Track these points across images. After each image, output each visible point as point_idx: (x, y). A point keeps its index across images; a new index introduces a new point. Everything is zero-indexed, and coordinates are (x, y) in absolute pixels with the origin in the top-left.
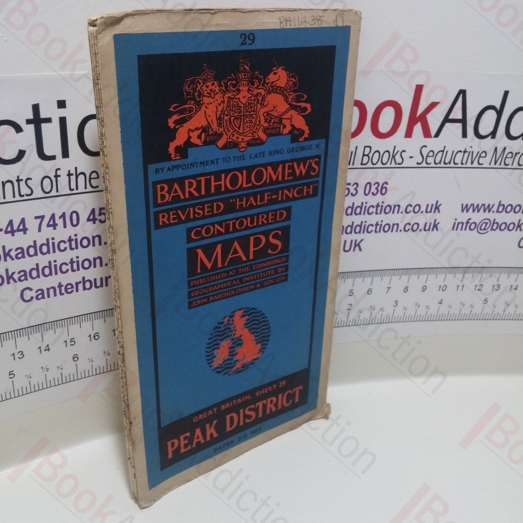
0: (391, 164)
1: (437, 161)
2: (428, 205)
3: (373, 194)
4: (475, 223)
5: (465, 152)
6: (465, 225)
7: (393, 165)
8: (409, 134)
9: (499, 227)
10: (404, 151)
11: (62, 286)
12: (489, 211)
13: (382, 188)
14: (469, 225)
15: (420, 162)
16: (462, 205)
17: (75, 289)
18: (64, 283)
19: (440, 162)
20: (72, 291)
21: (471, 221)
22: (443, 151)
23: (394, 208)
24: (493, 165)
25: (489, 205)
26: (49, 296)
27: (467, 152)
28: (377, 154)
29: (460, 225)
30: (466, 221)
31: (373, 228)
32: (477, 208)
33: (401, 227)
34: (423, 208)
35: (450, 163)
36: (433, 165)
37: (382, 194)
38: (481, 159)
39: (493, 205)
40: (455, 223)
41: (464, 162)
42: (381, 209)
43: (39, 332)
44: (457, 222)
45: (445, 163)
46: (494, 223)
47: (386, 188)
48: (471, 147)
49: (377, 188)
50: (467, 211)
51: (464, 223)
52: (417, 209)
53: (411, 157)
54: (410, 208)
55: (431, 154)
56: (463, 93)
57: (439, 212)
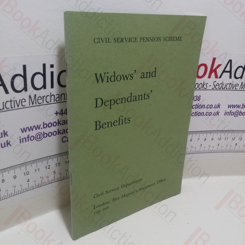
1: (220, 88)
2: (215, 105)
3: (195, 100)
4: (233, 112)
6: (229, 113)
7: (203, 89)
8: (210, 77)
9: (242, 114)
10: (208, 83)
12: (239, 108)
13: (198, 98)
14: (231, 113)
15: (213, 88)
16: (229, 105)
19: (221, 88)
21: (231, 112)
22: (222, 84)
23: (203, 106)
24: (241, 89)
25: (239, 105)
27: (231, 84)
28: (197, 85)
29: (228, 113)
31: (194, 114)
32: (234, 106)
33: (205, 114)
34: (214, 106)
35: (224, 88)
36: (218, 89)
37: (198, 100)
38: (236, 87)
39: (240, 105)
40: (225, 112)
41: (230, 88)
42: (197, 106)
44: (226, 112)
45: (223, 88)
46: (240, 113)
47: (200, 98)
48: (233, 82)
49: (196, 98)
50: (230, 108)
51: (229, 112)
52: (211, 106)
53: (210, 86)
54: (208, 106)
55: (218, 85)
56: (230, 61)
57: (219, 108)
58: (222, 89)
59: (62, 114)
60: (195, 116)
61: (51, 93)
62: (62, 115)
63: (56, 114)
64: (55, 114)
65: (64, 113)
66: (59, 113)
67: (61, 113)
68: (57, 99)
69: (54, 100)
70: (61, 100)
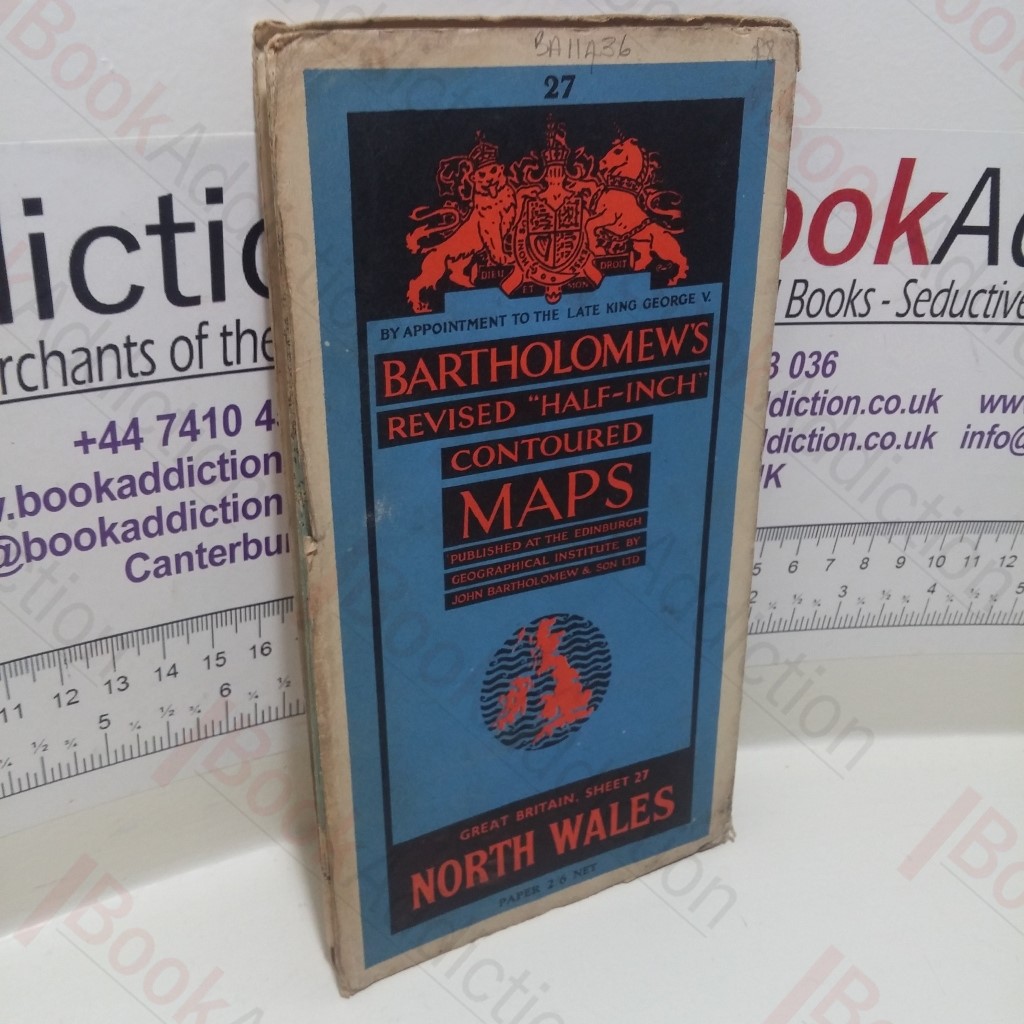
0: (845, 315)
1: (937, 310)
2: (914, 398)
3: (808, 374)
4: (1006, 433)
5: (993, 292)
6: (986, 437)
7: (850, 317)
8: (882, 257)
10: (873, 290)
11: (205, 550)
13: (826, 363)
14: (994, 437)
15: (902, 312)
16: (983, 397)
17: (227, 557)
18: (208, 546)
19: (942, 313)
20: (223, 561)
21: (998, 430)
22: (949, 291)
23: (848, 404)
26: (178, 571)
27: (996, 292)
28: (818, 296)
29: (978, 437)
30: (990, 430)
31: (806, 443)
32: (1011, 404)
33: (860, 441)
34: (905, 404)
35: (961, 313)
36: (928, 318)
37: (825, 375)
40: (967, 433)
41: (990, 312)
42: (821, 404)
43: (158, 639)
44: (971, 431)
45: (952, 315)
47: (834, 364)
48: (1005, 283)
49: (815, 363)
50: (992, 411)
51: (986, 433)
52: (892, 405)
53: (886, 302)
54: (878, 404)
55: (925, 296)
56: (992, 174)
57: (936, 411)
58: (947, 317)
59: (114, 446)
60: (810, 449)
61: (42, 343)
62: (115, 451)
63: (81, 448)
64: (77, 444)
65: (126, 442)
66: (98, 441)
67: (108, 440)
68: (81, 374)
69: (61, 380)
70: (101, 379)
